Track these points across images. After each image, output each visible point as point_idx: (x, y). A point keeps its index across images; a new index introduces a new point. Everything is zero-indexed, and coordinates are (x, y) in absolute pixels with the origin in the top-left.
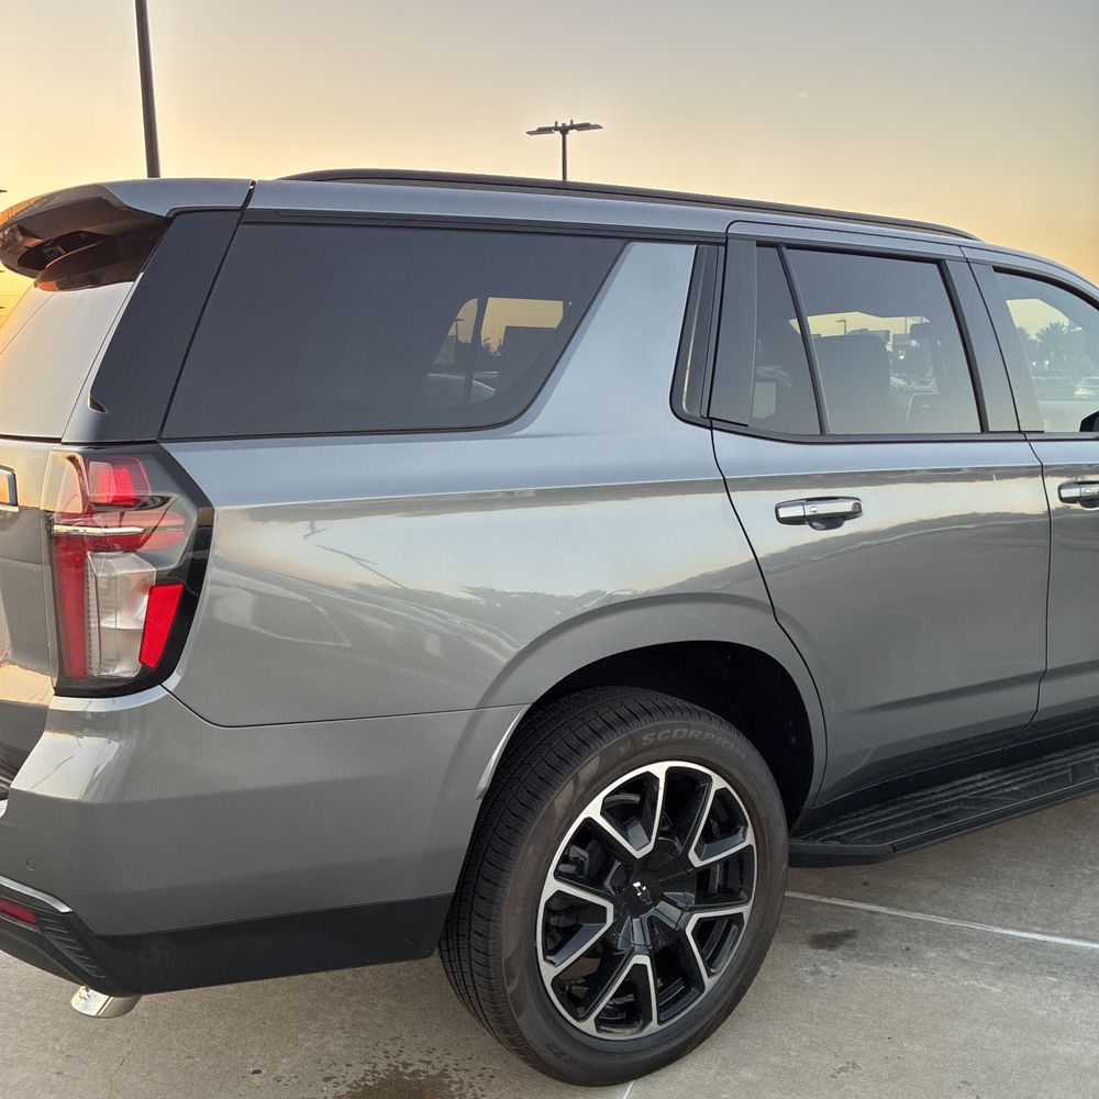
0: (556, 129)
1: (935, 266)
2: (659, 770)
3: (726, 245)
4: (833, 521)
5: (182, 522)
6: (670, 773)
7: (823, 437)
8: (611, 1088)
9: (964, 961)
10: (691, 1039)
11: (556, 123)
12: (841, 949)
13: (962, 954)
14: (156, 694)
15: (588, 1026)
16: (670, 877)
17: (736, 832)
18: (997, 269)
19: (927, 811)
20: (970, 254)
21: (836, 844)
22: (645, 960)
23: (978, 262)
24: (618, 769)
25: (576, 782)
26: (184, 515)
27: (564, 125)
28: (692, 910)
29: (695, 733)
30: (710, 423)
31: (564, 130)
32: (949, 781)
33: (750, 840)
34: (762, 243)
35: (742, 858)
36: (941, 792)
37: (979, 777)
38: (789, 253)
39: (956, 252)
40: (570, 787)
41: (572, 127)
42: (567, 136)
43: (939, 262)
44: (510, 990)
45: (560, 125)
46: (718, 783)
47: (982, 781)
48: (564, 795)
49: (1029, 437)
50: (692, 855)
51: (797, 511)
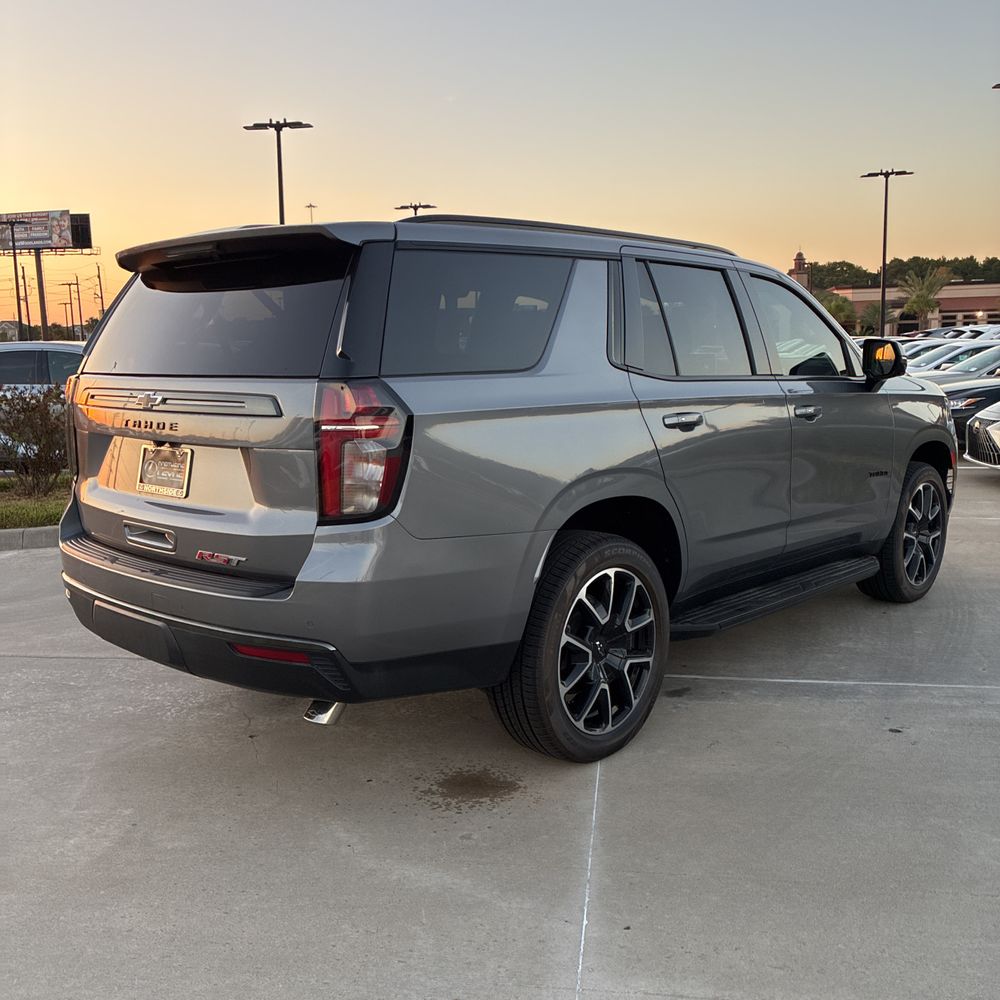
0: (271, 125)
1: (719, 273)
2: (611, 572)
3: (621, 261)
4: (687, 427)
5: (397, 422)
6: (616, 573)
7: (677, 377)
8: (590, 765)
9: (756, 695)
10: (628, 736)
11: (271, 120)
12: (685, 697)
13: (754, 692)
14: (388, 520)
15: (580, 725)
16: (614, 639)
17: (645, 612)
18: (752, 275)
19: (732, 607)
20: (738, 265)
21: (689, 624)
22: (606, 687)
23: (744, 271)
24: (594, 571)
25: (576, 577)
26: (399, 419)
27: (278, 122)
28: (626, 659)
29: (628, 551)
30: (627, 369)
31: (278, 127)
32: (736, 593)
33: (652, 618)
34: (637, 260)
35: (647, 629)
36: (733, 599)
37: (751, 591)
38: (652, 266)
39: (730, 264)
40: (573, 579)
41: (286, 125)
42: (281, 132)
43: (723, 271)
44: (546, 699)
45: (274, 122)
46: (638, 582)
47: (754, 593)
48: (570, 585)
49: (778, 378)
50: (627, 625)
51: (674, 420)
